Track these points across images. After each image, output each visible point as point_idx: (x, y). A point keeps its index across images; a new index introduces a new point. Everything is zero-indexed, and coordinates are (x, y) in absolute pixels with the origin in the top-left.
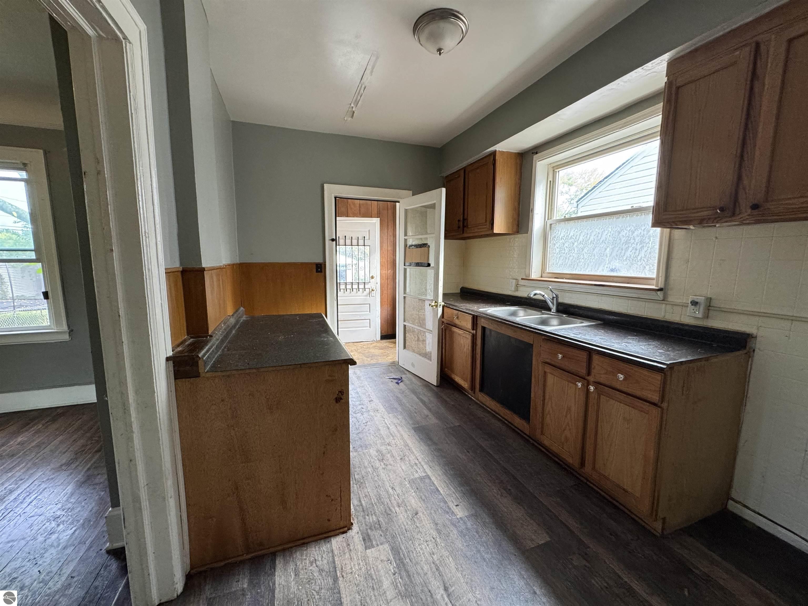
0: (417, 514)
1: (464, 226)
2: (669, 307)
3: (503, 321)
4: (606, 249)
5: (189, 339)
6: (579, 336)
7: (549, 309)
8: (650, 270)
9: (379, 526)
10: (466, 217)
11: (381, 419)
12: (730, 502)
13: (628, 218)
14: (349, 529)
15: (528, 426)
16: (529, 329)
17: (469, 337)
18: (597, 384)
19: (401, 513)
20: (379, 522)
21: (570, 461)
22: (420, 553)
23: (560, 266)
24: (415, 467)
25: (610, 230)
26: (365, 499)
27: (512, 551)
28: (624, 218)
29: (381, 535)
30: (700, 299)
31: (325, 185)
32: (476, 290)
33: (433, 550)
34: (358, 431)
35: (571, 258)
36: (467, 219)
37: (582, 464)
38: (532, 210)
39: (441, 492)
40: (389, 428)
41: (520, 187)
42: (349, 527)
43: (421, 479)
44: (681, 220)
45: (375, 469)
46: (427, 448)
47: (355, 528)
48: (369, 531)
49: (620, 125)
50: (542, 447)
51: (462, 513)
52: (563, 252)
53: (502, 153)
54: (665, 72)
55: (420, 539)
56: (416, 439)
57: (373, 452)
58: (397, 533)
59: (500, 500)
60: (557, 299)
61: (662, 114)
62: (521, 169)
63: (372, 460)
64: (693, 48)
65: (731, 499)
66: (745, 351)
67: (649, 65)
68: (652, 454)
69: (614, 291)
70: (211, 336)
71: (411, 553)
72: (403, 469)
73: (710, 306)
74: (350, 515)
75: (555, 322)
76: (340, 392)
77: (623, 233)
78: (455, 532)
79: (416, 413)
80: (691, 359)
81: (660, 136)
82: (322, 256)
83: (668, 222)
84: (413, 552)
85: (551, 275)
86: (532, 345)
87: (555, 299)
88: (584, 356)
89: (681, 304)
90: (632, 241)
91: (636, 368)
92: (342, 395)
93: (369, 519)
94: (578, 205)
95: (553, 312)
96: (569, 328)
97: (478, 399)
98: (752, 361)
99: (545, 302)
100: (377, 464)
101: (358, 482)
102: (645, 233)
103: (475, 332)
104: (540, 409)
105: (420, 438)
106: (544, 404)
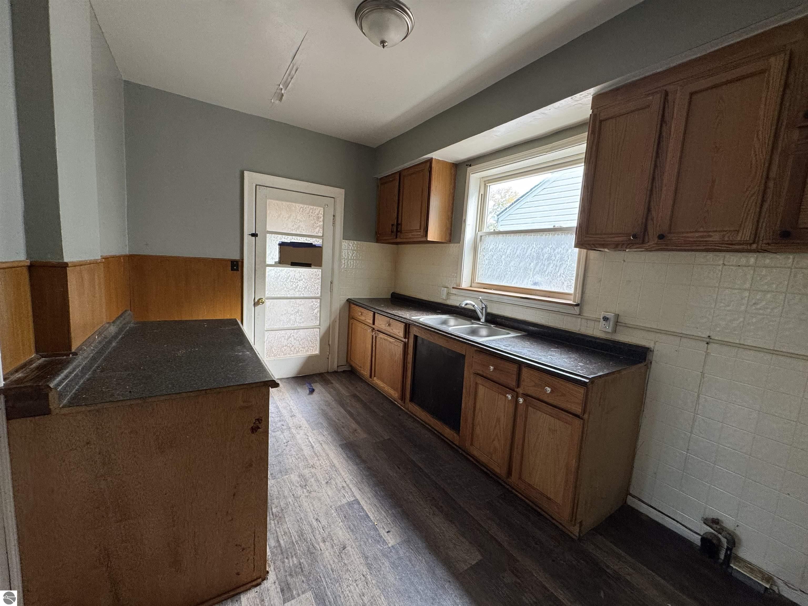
0: (344, 548)
1: (397, 231)
2: (584, 321)
3: (436, 331)
4: (530, 264)
5: (38, 359)
6: (509, 348)
7: (479, 319)
8: (567, 286)
9: (300, 570)
10: (399, 222)
11: (304, 436)
12: (629, 497)
13: (549, 236)
14: (264, 579)
15: (458, 438)
16: (462, 340)
17: (401, 345)
18: (526, 396)
19: (327, 549)
20: (300, 564)
21: (497, 470)
22: (348, 596)
23: (488, 277)
24: (343, 491)
25: (534, 246)
26: (284, 538)
27: (446, 577)
28: (547, 236)
29: (303, 582)
30: (610, 315)
31: (245, 172)
32: (407, 296)
33: (364, 590)
34: (277, 454)
35: (499, 270)
36: (401, 224)
37: (509, 473)
38: (465, 221)
39: (372, 518)
40: (313, 447)
41: (453, 197)
42: (263, 576)
43: (350, 504)
44: (599, 243)
45: (296, 498)
46: (355, 467)
47: (272, 577)
48: (289, 578)
49: (547, 149)
50: (471, 457)
51: (394, 540)
52: (492, 263)
53: (438, 161)
54: (590, 105)
55: (348, 579)
56: (344, 458)
57: (294, 477)
58: (322, 576)
59: (432, 519)
60: (486, 310)
61: (587, 143)
62: (455, 179)
63: (293, 487)
64: (615, 87)
65: (630, 495)
66: (645, 363)
67: (578, 95)
68: (574, 463)
69: (536, 304)
70: (75, 354)
71: (338, 598)
72: (328, 495)
73: (617, 322)
74: (265, 561)
75: (484, 332)
76: (258, 420)
77: (545, 250)
78: (387, 564)
79: (344, 428)
80: (608, 372)
81: (585, 162)
82: (239, 252)
83: (589, 244)
84: (340, 597)
85: (479, 285)
86: (464, 356)
87: (484, 309)
88: (514, 368)
89: (594, 319)
90: (553, 258)
91: (562, 382)
92: (260, 423)
93: (289, 562)
94: (498, 219)
95: (482, 322)
96: (498, 339)
97: (408, 409)
98: (650, 371)
99: (474, 311)
100: (299, 492)
101: (276, 516)
102: (565, 251)
103: (407, 340)
104: (470, 420)
105: (348, 457)
106: (474, 415)
